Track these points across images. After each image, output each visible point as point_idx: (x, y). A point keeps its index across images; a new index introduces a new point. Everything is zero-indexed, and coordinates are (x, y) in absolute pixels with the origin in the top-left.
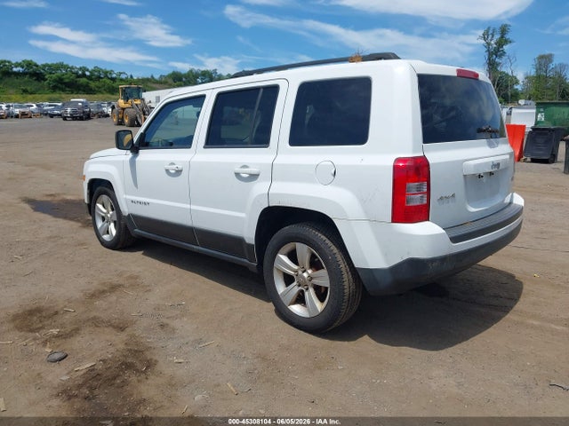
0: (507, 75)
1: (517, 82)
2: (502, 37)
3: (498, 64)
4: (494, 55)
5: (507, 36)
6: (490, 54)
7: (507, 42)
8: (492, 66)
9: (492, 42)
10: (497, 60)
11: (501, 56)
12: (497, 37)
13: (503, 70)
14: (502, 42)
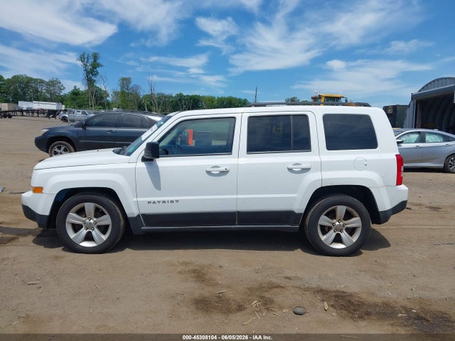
0: (100, 89)
1: (108, 96)
2: (95, 61)
3: (94, 81)
4: (91, 74)
5: (99, 61)
6: (88, 73)
7: (99, 65)
8: (90, 82)
9: (88, 64)
10: (93, 78)
11: (95, 75)
12: (91, 60)
13: (98, 85)
14: (95, 65)
